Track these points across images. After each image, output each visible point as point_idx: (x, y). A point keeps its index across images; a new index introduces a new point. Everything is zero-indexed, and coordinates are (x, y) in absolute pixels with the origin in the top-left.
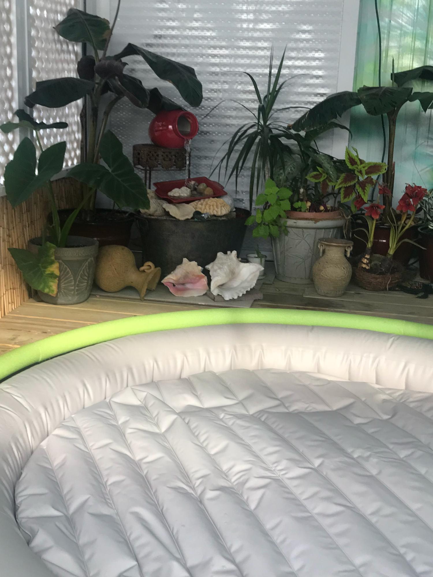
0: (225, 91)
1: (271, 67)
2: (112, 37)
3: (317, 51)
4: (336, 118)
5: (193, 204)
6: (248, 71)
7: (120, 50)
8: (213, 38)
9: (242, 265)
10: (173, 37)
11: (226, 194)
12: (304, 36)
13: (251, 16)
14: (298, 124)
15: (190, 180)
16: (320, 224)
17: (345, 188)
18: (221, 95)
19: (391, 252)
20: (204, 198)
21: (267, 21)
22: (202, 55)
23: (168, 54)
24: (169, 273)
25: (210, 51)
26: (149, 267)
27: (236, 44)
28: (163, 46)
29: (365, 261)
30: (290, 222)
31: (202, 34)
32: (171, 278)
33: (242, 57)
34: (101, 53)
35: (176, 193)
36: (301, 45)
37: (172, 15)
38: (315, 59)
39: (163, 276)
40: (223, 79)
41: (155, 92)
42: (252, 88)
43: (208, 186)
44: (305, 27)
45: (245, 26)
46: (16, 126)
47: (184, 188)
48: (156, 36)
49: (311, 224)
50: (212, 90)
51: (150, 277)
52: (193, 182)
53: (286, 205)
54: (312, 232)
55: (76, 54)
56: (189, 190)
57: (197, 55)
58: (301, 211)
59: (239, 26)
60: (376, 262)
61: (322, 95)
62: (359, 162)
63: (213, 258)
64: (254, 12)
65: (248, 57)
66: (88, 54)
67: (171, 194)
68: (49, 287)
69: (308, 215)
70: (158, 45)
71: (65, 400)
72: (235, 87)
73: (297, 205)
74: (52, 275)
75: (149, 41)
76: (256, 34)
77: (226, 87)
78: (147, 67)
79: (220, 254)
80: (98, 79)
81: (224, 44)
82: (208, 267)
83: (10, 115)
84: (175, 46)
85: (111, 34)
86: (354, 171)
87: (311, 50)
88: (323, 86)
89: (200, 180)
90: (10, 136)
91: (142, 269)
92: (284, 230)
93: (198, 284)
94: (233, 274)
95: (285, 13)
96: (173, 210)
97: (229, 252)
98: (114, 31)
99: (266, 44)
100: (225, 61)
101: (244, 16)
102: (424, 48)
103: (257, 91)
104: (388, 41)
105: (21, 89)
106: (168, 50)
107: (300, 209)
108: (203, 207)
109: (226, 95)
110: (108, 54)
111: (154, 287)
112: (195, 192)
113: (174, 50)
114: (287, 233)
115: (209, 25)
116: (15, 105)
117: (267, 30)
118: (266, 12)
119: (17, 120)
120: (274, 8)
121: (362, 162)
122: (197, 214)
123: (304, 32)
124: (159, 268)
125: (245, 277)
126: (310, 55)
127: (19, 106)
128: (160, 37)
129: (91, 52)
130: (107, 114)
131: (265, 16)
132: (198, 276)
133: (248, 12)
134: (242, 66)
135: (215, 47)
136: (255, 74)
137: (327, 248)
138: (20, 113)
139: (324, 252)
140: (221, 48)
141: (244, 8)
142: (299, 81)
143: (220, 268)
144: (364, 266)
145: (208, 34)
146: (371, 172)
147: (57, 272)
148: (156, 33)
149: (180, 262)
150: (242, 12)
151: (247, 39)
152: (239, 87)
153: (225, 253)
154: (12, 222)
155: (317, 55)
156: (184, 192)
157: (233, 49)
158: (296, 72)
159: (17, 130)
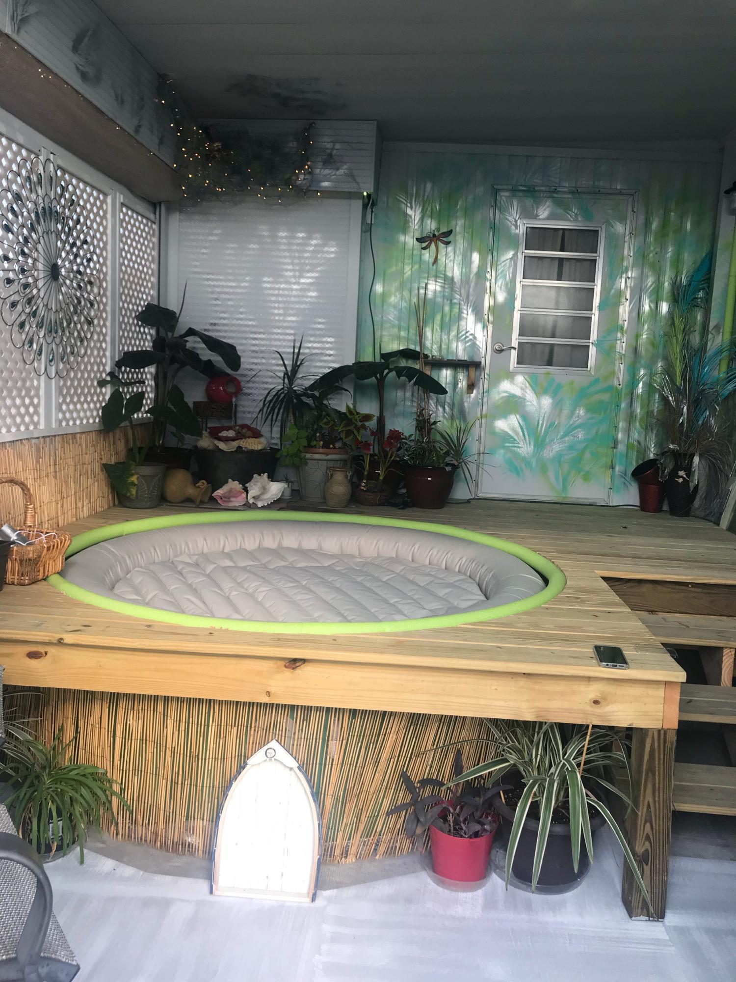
0: (263, 364)
1: (294, 347)
2: (179, 323)
3: (329, 337)
4: (338, 382)
5: (237, 442)
6: (280, 350)
7: (183, 332)
8: (253, 326)
9: (272, 483)
10: (224, 325)
11: (262, 436)
12: (319, 326)
13: (281, 311)
14: (312, 387)
15: (236, 425)
16: (329, 457)
17: (346, 430)
18: (260, 367)
19: (381, 478)
20: (245, 438)
21: (293, 315)
22: (246, 338)
23: (220, 337)
24: (218, 489)
25: (252, 336)
26: (203, 484)
27: (271, 330)
28: (217, 331)
29: (363, 484)
30: (308, 456)
31: (246, 323)
32: (219, 492)
33: (276, 340)
34: (170, 334)
35: (224, 434)
36: (318, 332)
37: (224, 309)
38: (328, 343)
39: (213, 492)
40: (261, 355)
41: (209, 362)
42: (282, 362)
43: (249, 430)
44: (320, 320)
45: (277, 318)
46: (108, 382)
47: (231, 431)
48: (212, 324)
49: (323, 457)
50: (253, 363)
51: (203, 490)
52: (237, 428)
53: (304, 442)
54: (325, 462)
55: (151, 336)
56: (234, 432)
57: (242, 338)
58: (316, 448)
59: (272, 318)
60: (371, 485)
61: (329, 368)
62: (355, 414)
63: (250, 479)
64: (284, 308)
65: (279, 340)
66: (160, 335)
67: (220, 434)
68: (130, 492)
69: (321, 450)
70: (213, 331)
71: (142, 556)
72: (270, 361)
73: (314, 443)
74: (133, 484)
75: (206, 328)
76: (285, 324)
77: (264, 361)
78: (204, 346)
79: (255, 476)
80: (167, 352)
81: (262, 330)
82: (247, 485)
83: (104, 375)
84: (226, 331)
85: (178, 321)
86: (352, 420)
87: (324, 336)
88: (334, 362)
89: (243, 426)
90: (104, 390)
91: (197, 485)
92: (305, 462)
93: (239, 498)
94: (264, 490)
95: (304, 309)
96: (222, 446)
97: (262, 474)
98: (180, 320)
99: (292, 332)
100: (263, 343)
101: (276, 311)
102: (407, 336)
103: (284, 365)
104: (381, 332)
105: (112, 358)
106: (221, 334)
107: (315, 447)
108: (244, 444)
109: (264, 367)
110: (175, 336)
111: (206, 499)
112: (239, 434)
113: (225, 334)
114: (306, 464)
115: (251, 317)
116: (108, 369)
117: (293, 322)
118: (293, 309)
119: (108, 378)
120: (297, 306)
121: (358, 413)
122: (239, 448)
123: (319, 323)
124: (210, 485)
125: (274, 493)
126: (324, 339)
127: (111, 368)
128: (215, 324)
129: (162, 333)
130: (174, 377)
131: (291, 312)
132: (240, 491)
133: (279, 308)
134: (276, 346)
135: (255, 333)
136: (284, 353)
137: (334, 473)
138: (111, 374)
139: (332, 475)
140: (260, 333)
141: (276, 305)
142: (317, 358)
143: (255, 485)
144: (362, 488)
145: (250, 323)
146: (364, 421)
147: (136, 482)
148: (212, 321)
149: (227, 482)
150: (275, 308)
151: (279, 328)
152: (274, 362)
153: (260, 475)
154: (103, 450)
155: (329, 340)
156: (231, 434)
157: (268, 334)
158: (314, 351)
159: (109, 386)
